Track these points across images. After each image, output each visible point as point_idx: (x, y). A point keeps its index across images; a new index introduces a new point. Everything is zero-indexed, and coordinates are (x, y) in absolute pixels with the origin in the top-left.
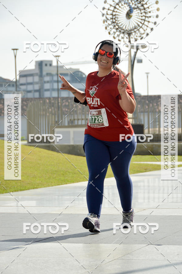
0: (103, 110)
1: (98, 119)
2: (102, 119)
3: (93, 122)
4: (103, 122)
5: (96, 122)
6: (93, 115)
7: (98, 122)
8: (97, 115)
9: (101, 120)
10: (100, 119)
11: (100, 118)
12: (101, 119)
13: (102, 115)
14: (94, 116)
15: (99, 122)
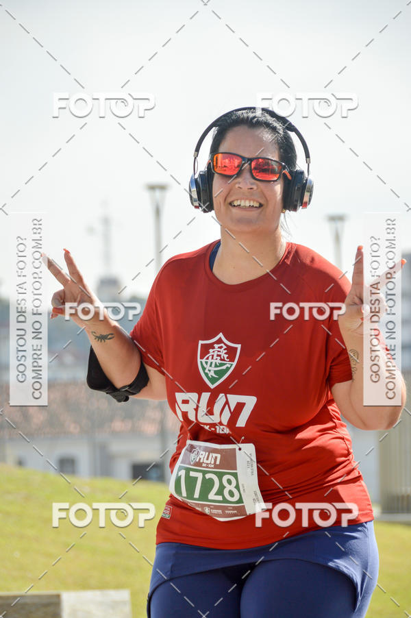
0: (246, 453)
1: (222, 487)
2: (237, 487)
3: (197, 495)
4: (240, 500)
5: (212, 496)
6: (199, 464)
7: (220, 498)
8: (216, 466)
9: (231, 494)
10: (228, 488)
11: (229, 482)
12: (232, 487)
13: (239, 471)
14: (204, 473)
15: (225, 500)
